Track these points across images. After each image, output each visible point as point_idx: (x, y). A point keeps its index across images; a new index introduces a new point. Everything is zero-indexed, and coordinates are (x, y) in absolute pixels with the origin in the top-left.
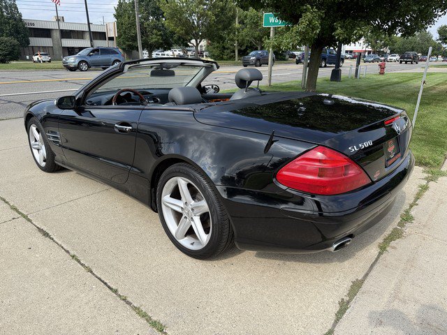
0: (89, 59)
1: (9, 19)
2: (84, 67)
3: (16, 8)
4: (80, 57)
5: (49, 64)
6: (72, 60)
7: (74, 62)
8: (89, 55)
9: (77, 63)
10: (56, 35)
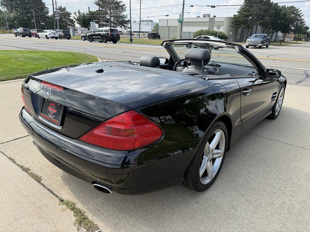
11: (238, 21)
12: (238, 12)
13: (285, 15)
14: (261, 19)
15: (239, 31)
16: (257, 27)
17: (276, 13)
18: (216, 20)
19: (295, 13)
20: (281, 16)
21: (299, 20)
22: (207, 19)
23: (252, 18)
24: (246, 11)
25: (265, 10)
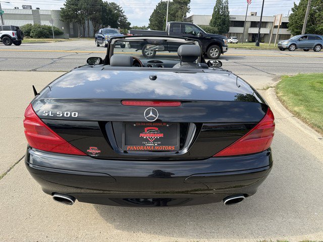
0: (298, 43)
1: (221, 15)
2: (293, 48)
3: (228, 8)
4: (292, 41)
5: (237, 44)
6: (285, 43)
7: (287, 45)
8: (299, 40)
9: (289, 45)
10: (248, 25)
11: (68, 15)
12: (64, 5)
13: (110, 11)
14: (90, 14)
15: (71, 26)
16: (88, 22)
17: (103, 8)
18: (41, 13)
19: (117, 10)
20: (108, 11)
21: (122, 16)
22: (30, 12)
23: (81, 12)
24: (73, 4)
25: (93, 5)
